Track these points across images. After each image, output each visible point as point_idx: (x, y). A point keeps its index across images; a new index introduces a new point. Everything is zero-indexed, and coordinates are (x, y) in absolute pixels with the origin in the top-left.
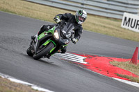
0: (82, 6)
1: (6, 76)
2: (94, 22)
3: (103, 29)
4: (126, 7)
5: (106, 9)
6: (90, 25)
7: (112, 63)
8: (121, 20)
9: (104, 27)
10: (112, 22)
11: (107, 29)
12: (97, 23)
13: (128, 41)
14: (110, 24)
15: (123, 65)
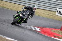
0: (38, 6)
1: (5, 37)
2: (44, 13)
3: (48, 16)
4: (58, 6)
5: (49, 7)
6: (42, 14)
7: (52, 31)
8: (56, 11)
9: (48, 15)
10: (52, 13)
11: (50, 16)
12: (45, 13)
13: (59, 21)
14: (51, 14)
15: (57, 32)
